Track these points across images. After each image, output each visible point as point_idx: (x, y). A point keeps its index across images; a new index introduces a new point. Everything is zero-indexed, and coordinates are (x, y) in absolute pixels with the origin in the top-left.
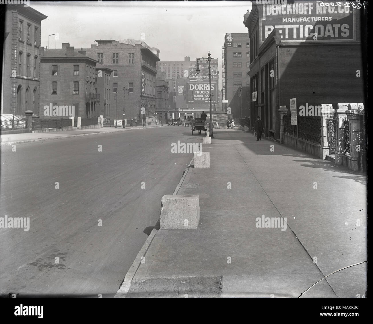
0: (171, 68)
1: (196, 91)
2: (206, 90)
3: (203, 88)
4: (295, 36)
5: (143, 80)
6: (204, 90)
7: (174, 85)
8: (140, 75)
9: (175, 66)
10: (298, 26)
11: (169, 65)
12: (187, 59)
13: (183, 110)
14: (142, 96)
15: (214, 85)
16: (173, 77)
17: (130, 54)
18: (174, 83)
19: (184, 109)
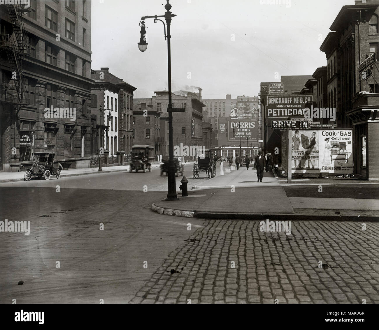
0: (213, 106)
1: (237, 129)
2: (246, 128)
3: (244, 126)
4: (283, 115)
5: (193, 125)
6: (245, 128)
7: (216, 122)
8: (191, 120)
9: (216, 104)
10: (284, 110)
11: (211, 103)
12: (229, 96)
13: (225, 148)
14: (192, 138)
15: (254, 123)
16: (215, 115)
17: (182, 103)
18: (216, 121)
19: (226, 146)
